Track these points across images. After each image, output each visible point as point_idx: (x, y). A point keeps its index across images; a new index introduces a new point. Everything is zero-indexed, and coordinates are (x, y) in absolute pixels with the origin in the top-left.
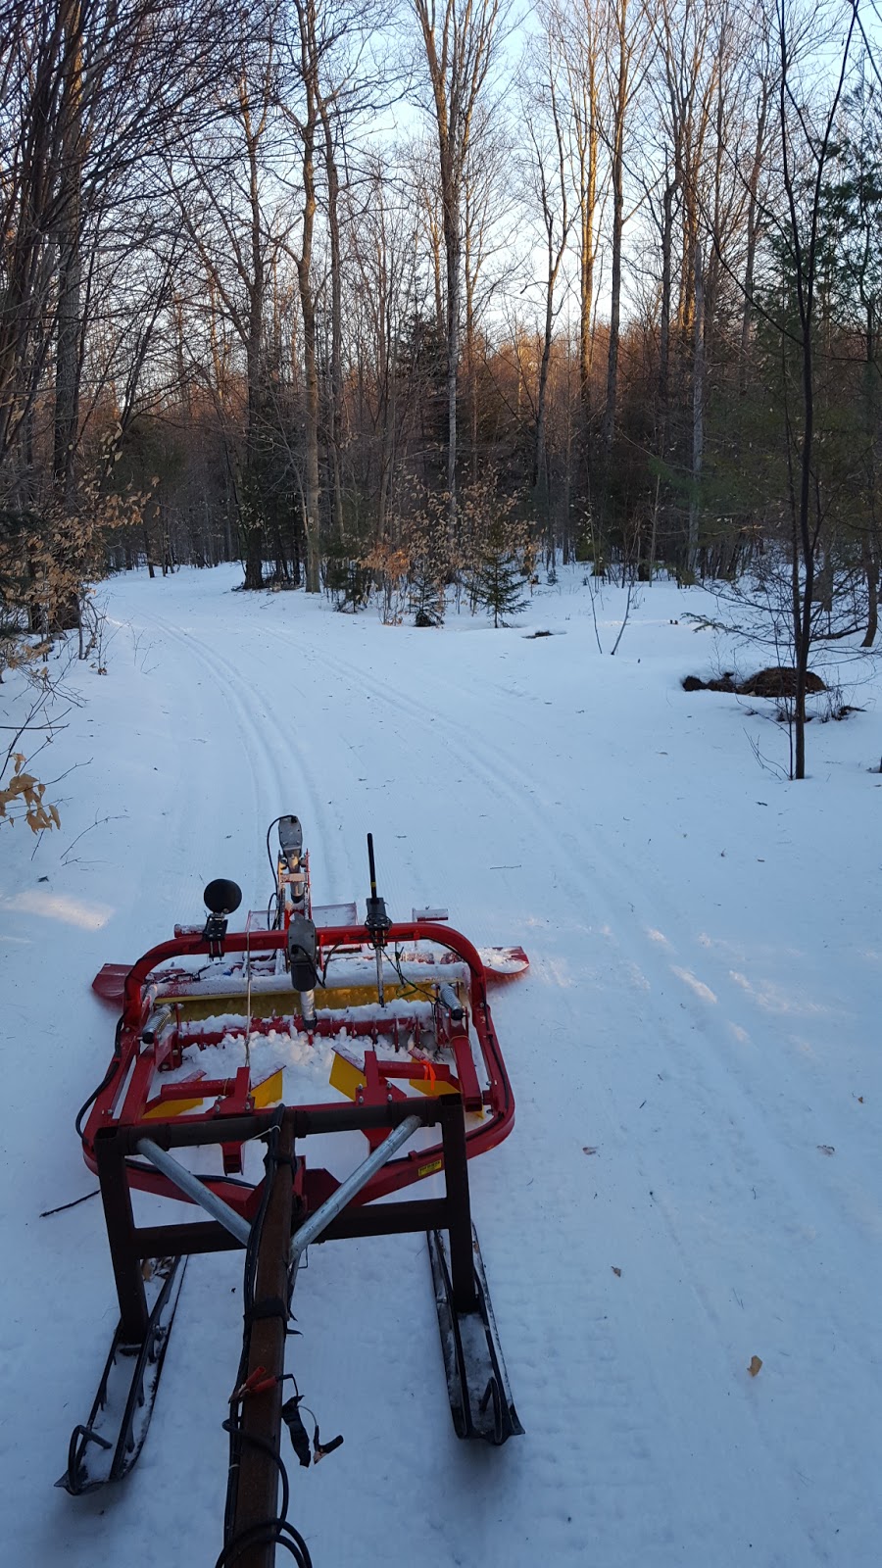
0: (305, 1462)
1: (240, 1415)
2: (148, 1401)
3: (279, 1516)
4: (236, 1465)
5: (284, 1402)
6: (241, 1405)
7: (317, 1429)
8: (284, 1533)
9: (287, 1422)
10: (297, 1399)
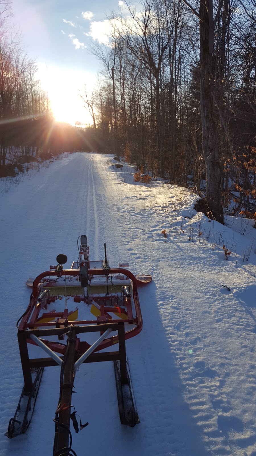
0: (77, 431)
1: (58, 417)
2: (32, 409)
3: (69, 447)
4: (57, 432)
5: (71, 413)
6: (59, 414)
7: (81, 421)
8: (71, 452)
9: (72, 419)
10: (75, 412)
